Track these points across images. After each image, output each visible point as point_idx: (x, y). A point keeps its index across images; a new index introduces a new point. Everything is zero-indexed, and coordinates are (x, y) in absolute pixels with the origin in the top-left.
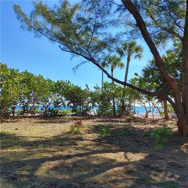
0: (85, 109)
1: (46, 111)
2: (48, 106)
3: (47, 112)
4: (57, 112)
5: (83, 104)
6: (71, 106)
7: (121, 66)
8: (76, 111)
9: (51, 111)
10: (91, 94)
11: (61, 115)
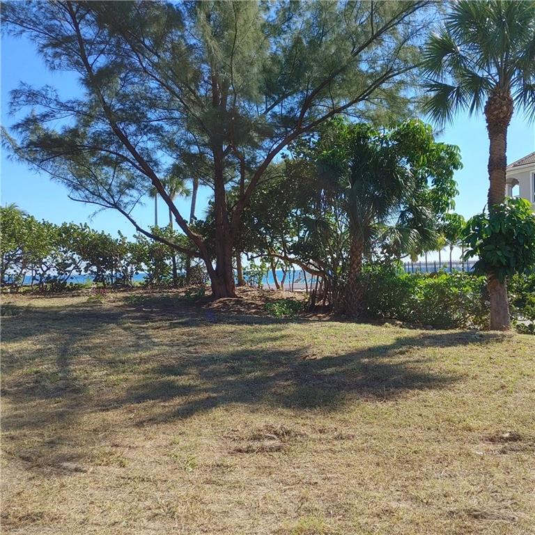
0: (121, 275)
1: (41, 282)
2: (45, 272)
3: (45, 284)
4: (65, 283)
5: (116, 266)
6: (92, 271)
7: (187, 195)
8: (103, 280)
9: (51, 282)
10: (132, 248)
11: (74, 289)
